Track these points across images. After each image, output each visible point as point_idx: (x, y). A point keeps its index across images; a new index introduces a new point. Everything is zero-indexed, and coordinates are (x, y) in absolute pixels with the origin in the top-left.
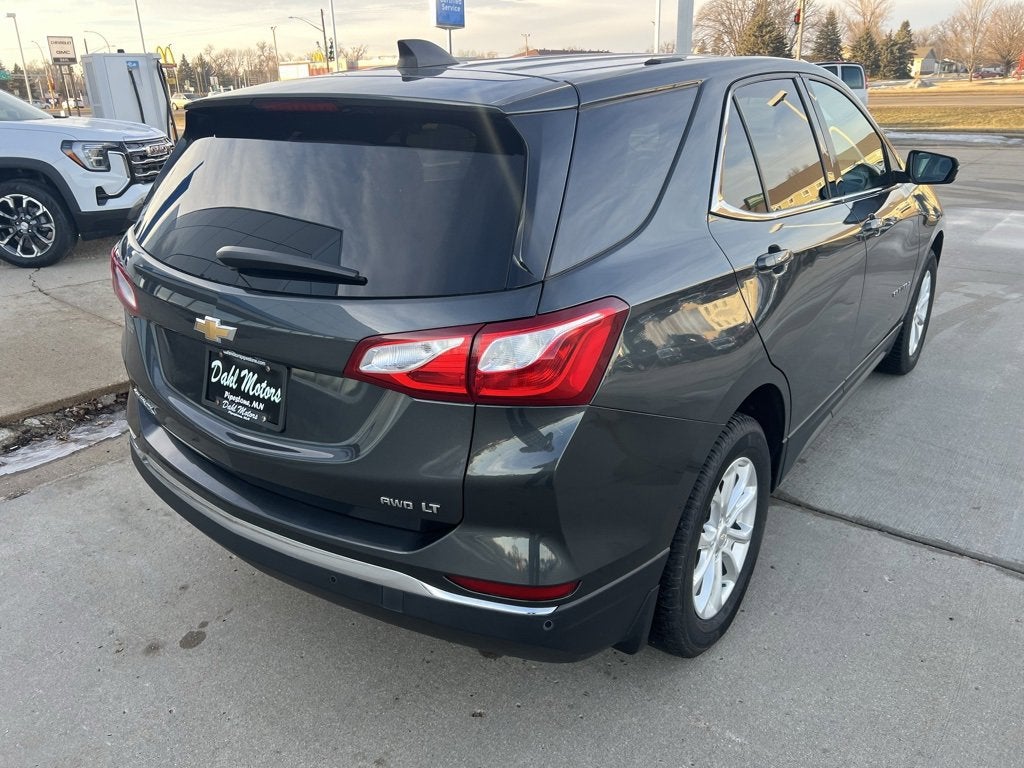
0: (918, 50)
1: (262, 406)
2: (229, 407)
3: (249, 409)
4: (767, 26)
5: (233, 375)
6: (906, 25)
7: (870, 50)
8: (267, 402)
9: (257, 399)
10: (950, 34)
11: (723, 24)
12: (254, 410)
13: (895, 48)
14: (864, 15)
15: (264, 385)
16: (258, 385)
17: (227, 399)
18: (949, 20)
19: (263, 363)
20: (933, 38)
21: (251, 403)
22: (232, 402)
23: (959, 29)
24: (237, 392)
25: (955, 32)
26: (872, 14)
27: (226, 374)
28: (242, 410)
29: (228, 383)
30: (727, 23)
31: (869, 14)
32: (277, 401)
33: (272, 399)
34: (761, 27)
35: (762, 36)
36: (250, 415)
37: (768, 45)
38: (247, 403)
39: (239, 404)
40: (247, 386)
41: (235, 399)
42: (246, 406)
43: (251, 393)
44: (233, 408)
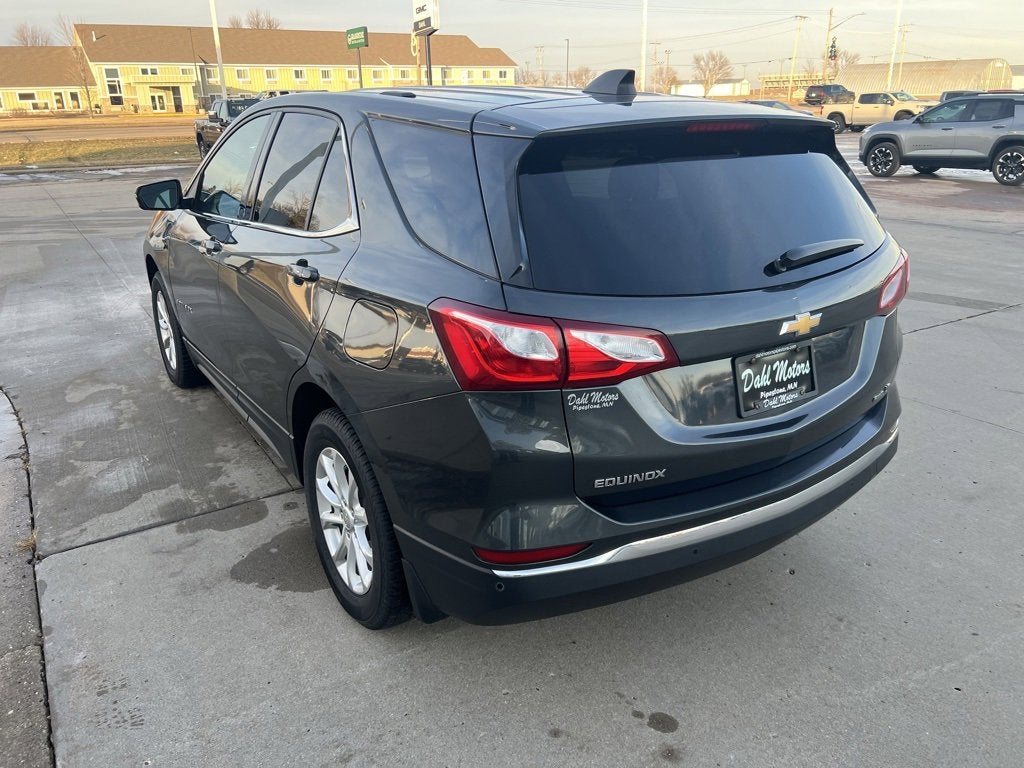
1: (796, 385)
2: (771, 403)
3: (787, 393)
5: (766, 373)
8: (800, 379)
9: (792, 380)
12: (791, 391)
15: (794, 366)
16: (790, 368)
17: (764, 398)
19: (793, 347)
21: (787, 388)
22: (771, 398)
24: (775, 385)
27: (758, 376)
28: (783, 398)
29: (762, 384)
32: (808, 372)
33: (803, 373)
36: (795, 396)
38: (783, 390)
39: (778, 395)
40: (780, 376)
41: (773, 393)
42: (784, 393)
43: (785, 379)
44: (775, 402)
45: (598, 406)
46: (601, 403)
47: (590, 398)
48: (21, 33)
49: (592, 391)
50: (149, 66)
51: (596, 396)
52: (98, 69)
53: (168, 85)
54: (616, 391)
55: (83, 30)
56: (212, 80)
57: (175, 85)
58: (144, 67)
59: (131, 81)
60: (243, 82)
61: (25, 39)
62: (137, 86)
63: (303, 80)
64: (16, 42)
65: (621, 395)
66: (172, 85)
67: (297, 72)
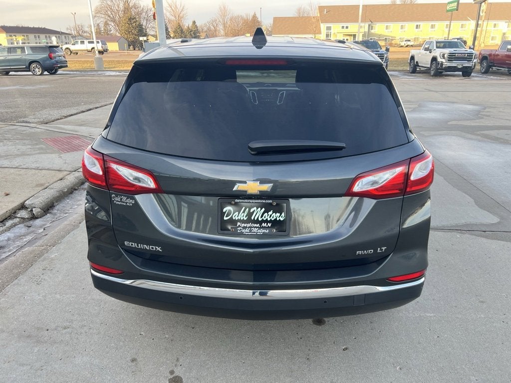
0: (201, 34)
1: (269, 225)
2: (244, 231)
3: (260, 228)
4: (133, 19)
5: (244, 212)
6: (194, 22)
7: (182, 33)
8: (274, 221)
9: (267, 221)
10: (212, 27)
11: (109, 16)
12: (264, 228)
13: (192, 33)
14: (175, 17)
15: (270, 213)
16: (266, 214)
17: (239, 226)
18: (210, 21)
19: (271, 201)
20: (205, 29)
21: (261, 225)
22: (245, 228)
23: (215, 25)
24: (249, 220)
25: (214, 26)
26: (179, 16)
27: (237, 213)
28: (255, 230)
29: (239, 218)
30: (112, 16)
31: (177, 16)
32: (282, 219)
33: (278, 219)
34: (130, 19)
35: (131, 24)
36: (262, 231)
37: (135, 28)
38: (258, 225)
39: (251, 227)
40: (256, 217)
41: (248, 225)
42: (257, 227)
43: (260, 219)
44: (247, 231)
45: (125, 204)
46: (126, 203)
47: (121, 199)
48: (299, 10)
49: (122, 195)
50: (345, 25)
51: (124, 198)
52: (323, 27)
53: (351, 34)
54: (134, 199)
55: (321, 8)
56: (372, 31)
57: (354, 34)
58: (343, 25)
59: (336, 32)
60: (388, 32)
61: (300, 13)
62: (338, 34)
63: (420, 30)
64: (296, 15)
65: (136, 201)
66: (353, 34)
67: (417, 26)
